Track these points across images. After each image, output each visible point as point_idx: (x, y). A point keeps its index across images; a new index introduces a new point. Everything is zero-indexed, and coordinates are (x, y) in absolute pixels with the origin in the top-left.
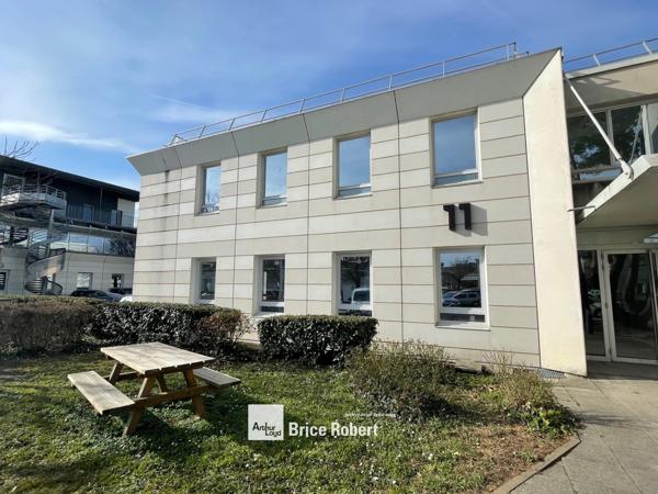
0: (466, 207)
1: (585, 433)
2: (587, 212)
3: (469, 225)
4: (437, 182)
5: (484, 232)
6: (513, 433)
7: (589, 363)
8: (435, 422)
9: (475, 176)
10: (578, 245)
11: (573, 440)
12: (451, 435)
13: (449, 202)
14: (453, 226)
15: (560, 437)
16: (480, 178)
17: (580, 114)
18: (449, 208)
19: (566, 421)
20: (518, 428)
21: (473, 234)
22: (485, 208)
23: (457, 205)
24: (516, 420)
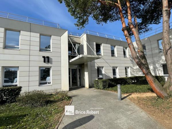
0: (48, 57)
1: (73, 98)
2: (70, 61)
3: (48, 62)
4: (41, 50)
5: (51, 63)
6: (63, 102)
7: (69, 89)
8: (49, 105)
9: (50, 50)
10: (69, 67)
11: (72, 100)
12: (53, 106)
13: (44, 56)
14: (44, 62)
15: (70, 100)
16: (51, 51)
17: (70, 43)
18: (44, 57)
19: (70, 98)
20: (64, 101)
21: (49, 64)
22: (52, 58)
23: (46, 57)
24: (63, 100)
